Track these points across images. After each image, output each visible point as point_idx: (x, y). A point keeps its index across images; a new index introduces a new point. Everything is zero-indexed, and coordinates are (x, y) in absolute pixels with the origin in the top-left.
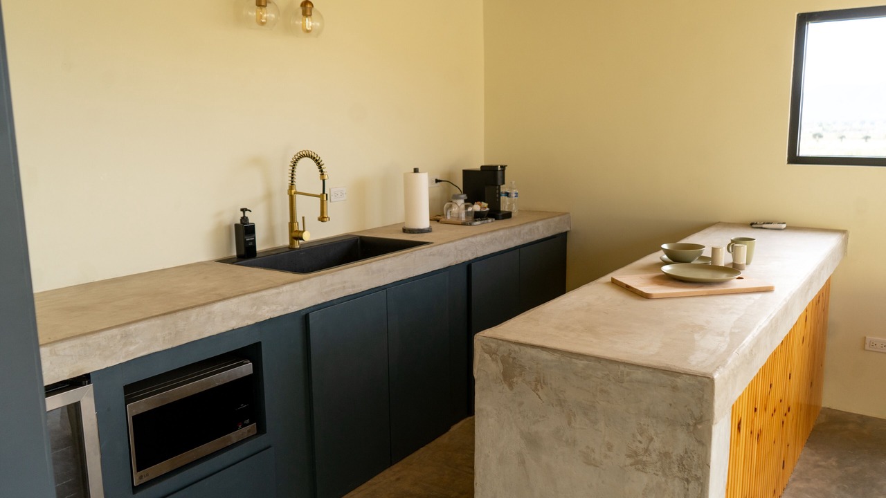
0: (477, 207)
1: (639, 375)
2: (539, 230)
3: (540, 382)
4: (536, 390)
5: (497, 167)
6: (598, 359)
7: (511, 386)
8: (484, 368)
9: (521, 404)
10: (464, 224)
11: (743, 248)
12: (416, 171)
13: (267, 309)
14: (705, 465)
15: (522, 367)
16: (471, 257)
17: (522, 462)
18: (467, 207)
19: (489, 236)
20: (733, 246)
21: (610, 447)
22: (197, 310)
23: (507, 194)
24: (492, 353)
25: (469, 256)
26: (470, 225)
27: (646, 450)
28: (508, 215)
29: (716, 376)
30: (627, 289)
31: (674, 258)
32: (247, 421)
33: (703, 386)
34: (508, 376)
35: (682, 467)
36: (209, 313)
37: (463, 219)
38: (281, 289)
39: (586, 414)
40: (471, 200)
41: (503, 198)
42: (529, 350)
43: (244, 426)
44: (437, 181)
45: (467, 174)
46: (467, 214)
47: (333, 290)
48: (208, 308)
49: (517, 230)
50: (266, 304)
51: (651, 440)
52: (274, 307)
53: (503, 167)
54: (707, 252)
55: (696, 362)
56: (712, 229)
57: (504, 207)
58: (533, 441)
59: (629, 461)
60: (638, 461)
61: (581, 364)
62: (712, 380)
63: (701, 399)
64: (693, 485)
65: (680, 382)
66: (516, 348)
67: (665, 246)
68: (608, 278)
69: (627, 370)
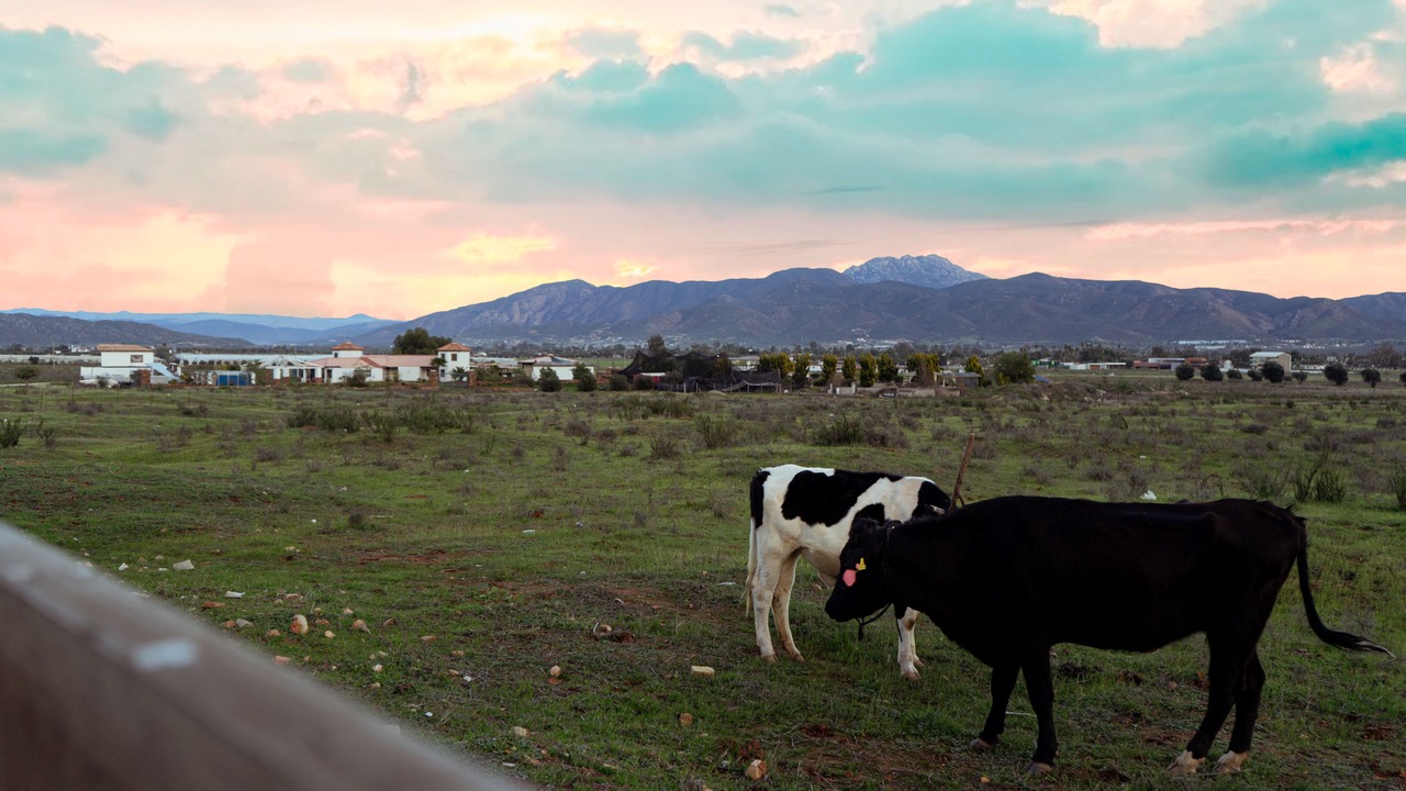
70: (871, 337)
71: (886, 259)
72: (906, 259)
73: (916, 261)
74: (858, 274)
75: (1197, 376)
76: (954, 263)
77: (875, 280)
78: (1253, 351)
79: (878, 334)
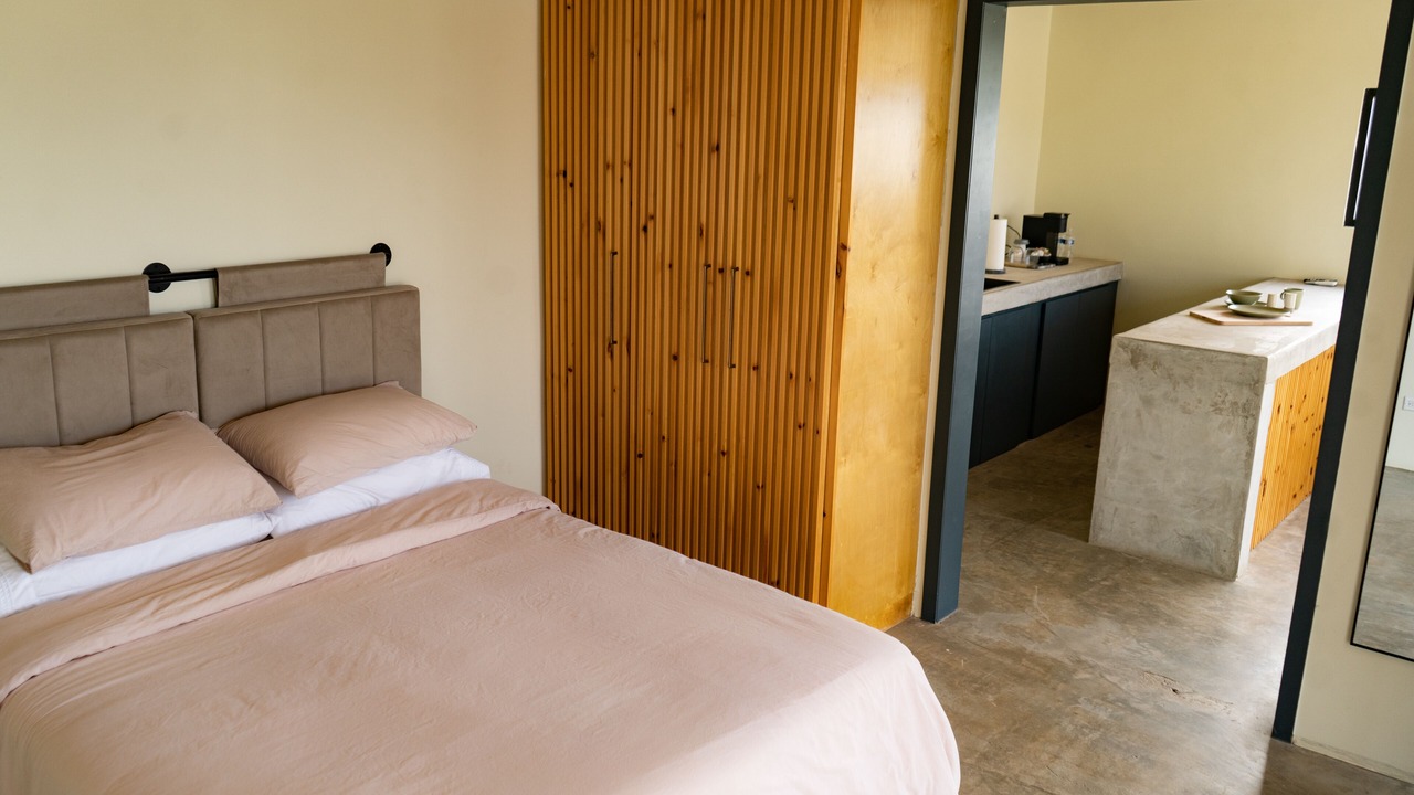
0: (1040, 253)
1: (1223, 357)
2: (1096, 278)
3: (1157, 364)
4: (1153, 369)
5: (1060, 215)
6: (1198, 349)
7: (1136, 367)
8: (1117, 356)
9: (1142, 379)
10: (1029, 268)
11: (1294, 296)
12: (996, 217)
14: (1258, 407)
15: (1146, 356)
16: (1046, 297)
17: (1139, 415)
18: (1030, 252)
19: (1060, 279)
20: (1284, 295)
21: (1200, 401)
23: (1064, 241)
24: (1124, 347)
25: (1044, 297)
26: (1036, 268)
27: (1223, 401)
28: (1064, 262)
29: (1269, 357)
30: (1204, 319)
31: (1236, 300)
33: (1260, 363)
34: (1134, 362)
35: (1244, 409)
37: (1028, 263)
39: (1186, 382)
40: (1032, 245)
41: (1060, 245)
42: (1151, 345)
44: (1009, 227)
45: (1027, 219)
46: (1032, 259)
49: (1080, 275)
51: (1227, 395)
53: (1066, 216)
54: (1263, 299)
55: (1257, 351)
56: (1268, 283)
57: (1060, 254)
58: (1148, 402)
59: (1212, 409)
60: (1217, 409)
61: (1186, 352)
62: (1266, 359)
63: (1259, 370)
64: (1250, 419)
65: (1247, 360)
66: (1143, 343)
67: (1229, 292)
68: (1187, 312)
69: (1216, 354)
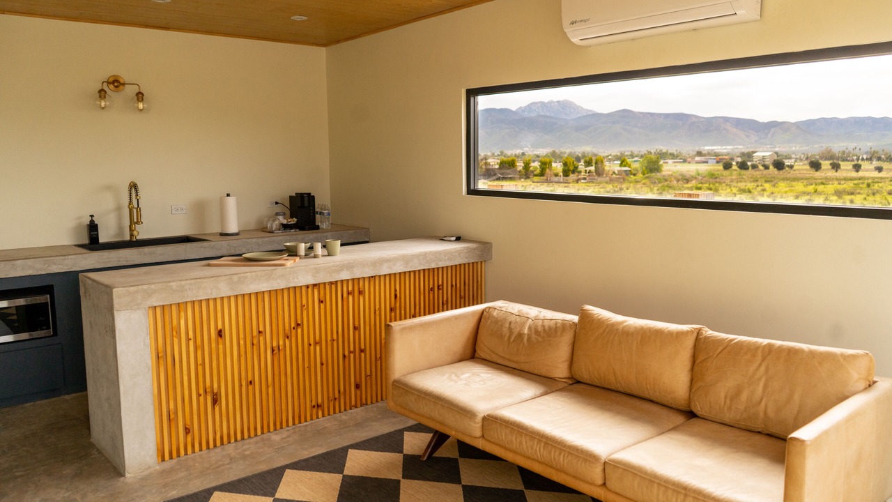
0: (284, 221)
3: (90, 296)
12: (228, 195)
13: (56, 267)
15: (87, 289)
17: (91, 336)
21: (102, 325)
22: (4, 262)
26: (273, 233)
28: (316, 228)
32: (45, 328)
36: (13, 265)
37: (275, 229)
38: (66, 257)
39: (97, 310)
43: (42, 330)
44: (277, 203)
47: (110, 261)
48: (13, 262)
50: (54, 264)
52: (61, 266)
58: (91, 326)
59: (105, 331)
63: (111, 299)
70: (532, 147)
71: (539, 102)
72: (550, 102)
73: (556, 104)
74: (523, 111)
75: (735, 167)
76: (578, 104)
77: (533, 115)
78: (755, 152)
79: (535, 146)
